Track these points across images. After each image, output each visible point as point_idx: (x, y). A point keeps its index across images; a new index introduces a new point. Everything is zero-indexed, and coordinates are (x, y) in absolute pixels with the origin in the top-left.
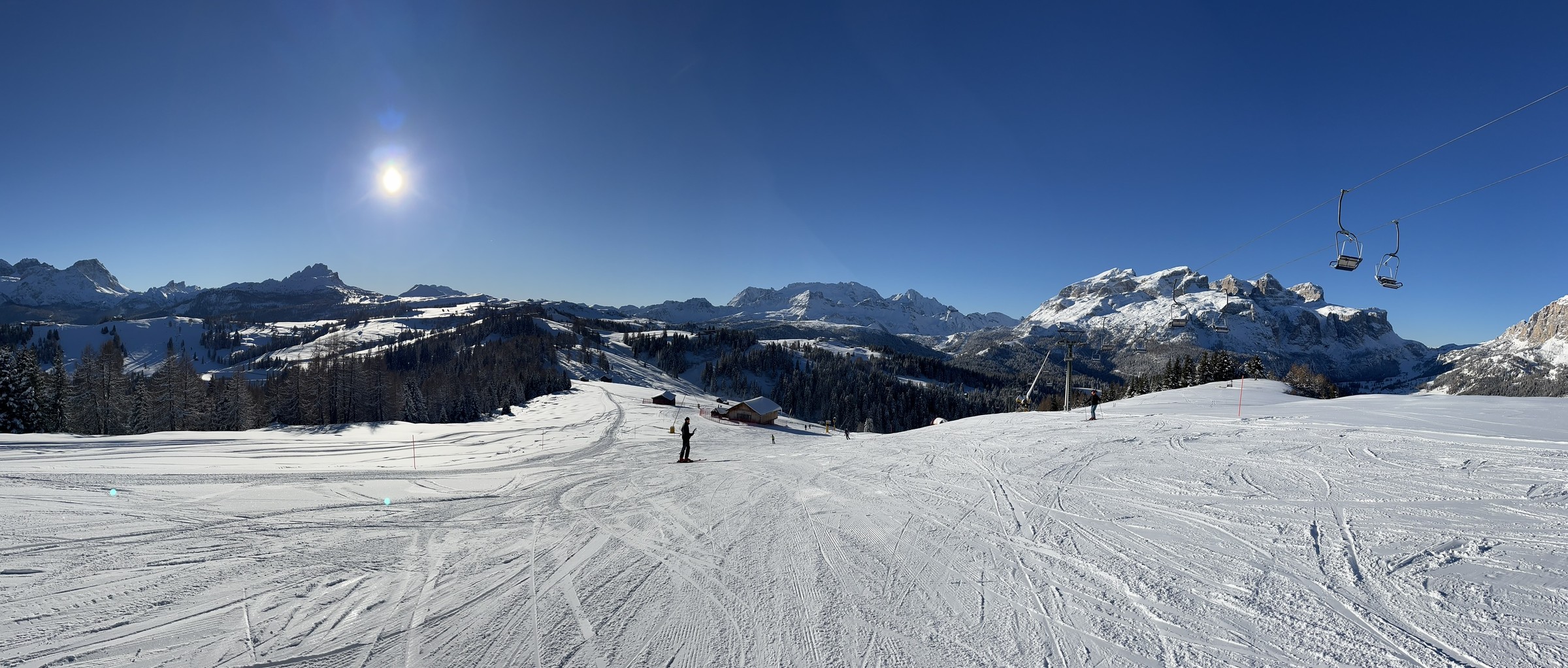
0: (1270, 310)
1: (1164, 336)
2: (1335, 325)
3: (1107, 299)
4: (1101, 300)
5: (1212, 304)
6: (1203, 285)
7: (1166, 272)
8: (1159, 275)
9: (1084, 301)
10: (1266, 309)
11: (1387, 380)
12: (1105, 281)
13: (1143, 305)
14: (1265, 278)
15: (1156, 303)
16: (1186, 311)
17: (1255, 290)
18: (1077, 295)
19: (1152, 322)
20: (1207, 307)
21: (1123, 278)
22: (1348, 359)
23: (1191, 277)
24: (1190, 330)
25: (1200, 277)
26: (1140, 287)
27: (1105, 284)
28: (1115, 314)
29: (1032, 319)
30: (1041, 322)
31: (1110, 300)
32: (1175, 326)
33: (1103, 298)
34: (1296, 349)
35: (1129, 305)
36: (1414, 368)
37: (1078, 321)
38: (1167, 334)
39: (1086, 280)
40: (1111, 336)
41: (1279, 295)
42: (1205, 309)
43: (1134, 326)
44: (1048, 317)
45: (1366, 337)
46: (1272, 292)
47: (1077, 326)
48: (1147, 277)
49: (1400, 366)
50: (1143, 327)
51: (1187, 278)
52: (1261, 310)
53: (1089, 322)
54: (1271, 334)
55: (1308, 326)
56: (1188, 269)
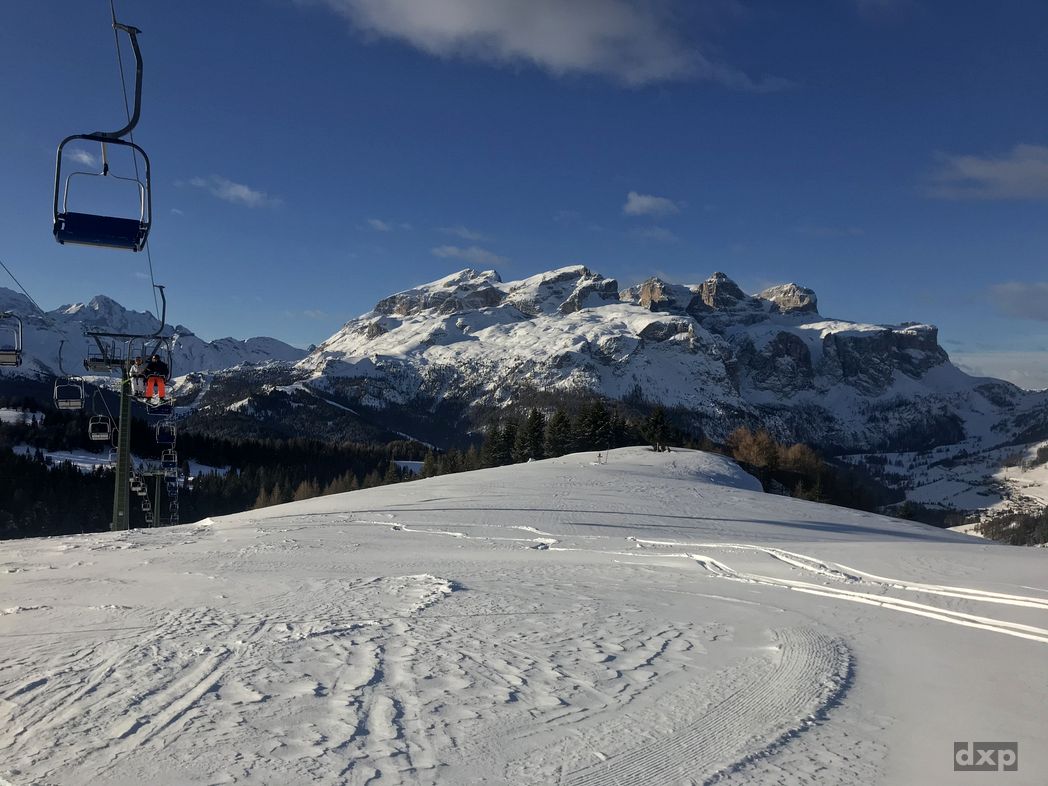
0: (721, 333)
1: (546, 378)
2: (838, 354)
3: (453, 318)
4: (444, 320)
5: (624, 326)
6: (610, 294)
7: (550, 275)
8: (538, 279)
9: (417, 322)
10: (713, 330)
11: (940, 451)
12: (452, 289)
13: (512, 328)
14: (714, 280)
15: (534, 325)
16: (582, 338)
17: (697, 298)
18: (404, 311)
19: (528, 355)
20: (616, 331)
21: (481, 285)
22: (863, 414)
23: (589, 282)
24: (589, 368)
25: (604, 282)
26: (507, 299)
27: (450, 295)
28: (468, 343)
29: (328, 349)
30: (345, 354)
31: (459, 320)
32: (564, 362)
33: (447, 316)
34: (768, 398)
35: (489, 329)
36: (994, 428)
37: (408, 353)
38: (551, 375)
39: (419, 288)
40: (460, 378)
41: (738, 307)
42: (612, 334)
43: (497, 362)
44: (354, 346)
45: (897, 374)
46: (726, 302)
47: (405, 361)
48: (518, 283)
49: (965, 426)
50: (512, 364)
51: (583, 283)
52: (705, 334)
53: (425, 355)
54: (723, 372)
55: (788, 359)
56: (585, 270)
